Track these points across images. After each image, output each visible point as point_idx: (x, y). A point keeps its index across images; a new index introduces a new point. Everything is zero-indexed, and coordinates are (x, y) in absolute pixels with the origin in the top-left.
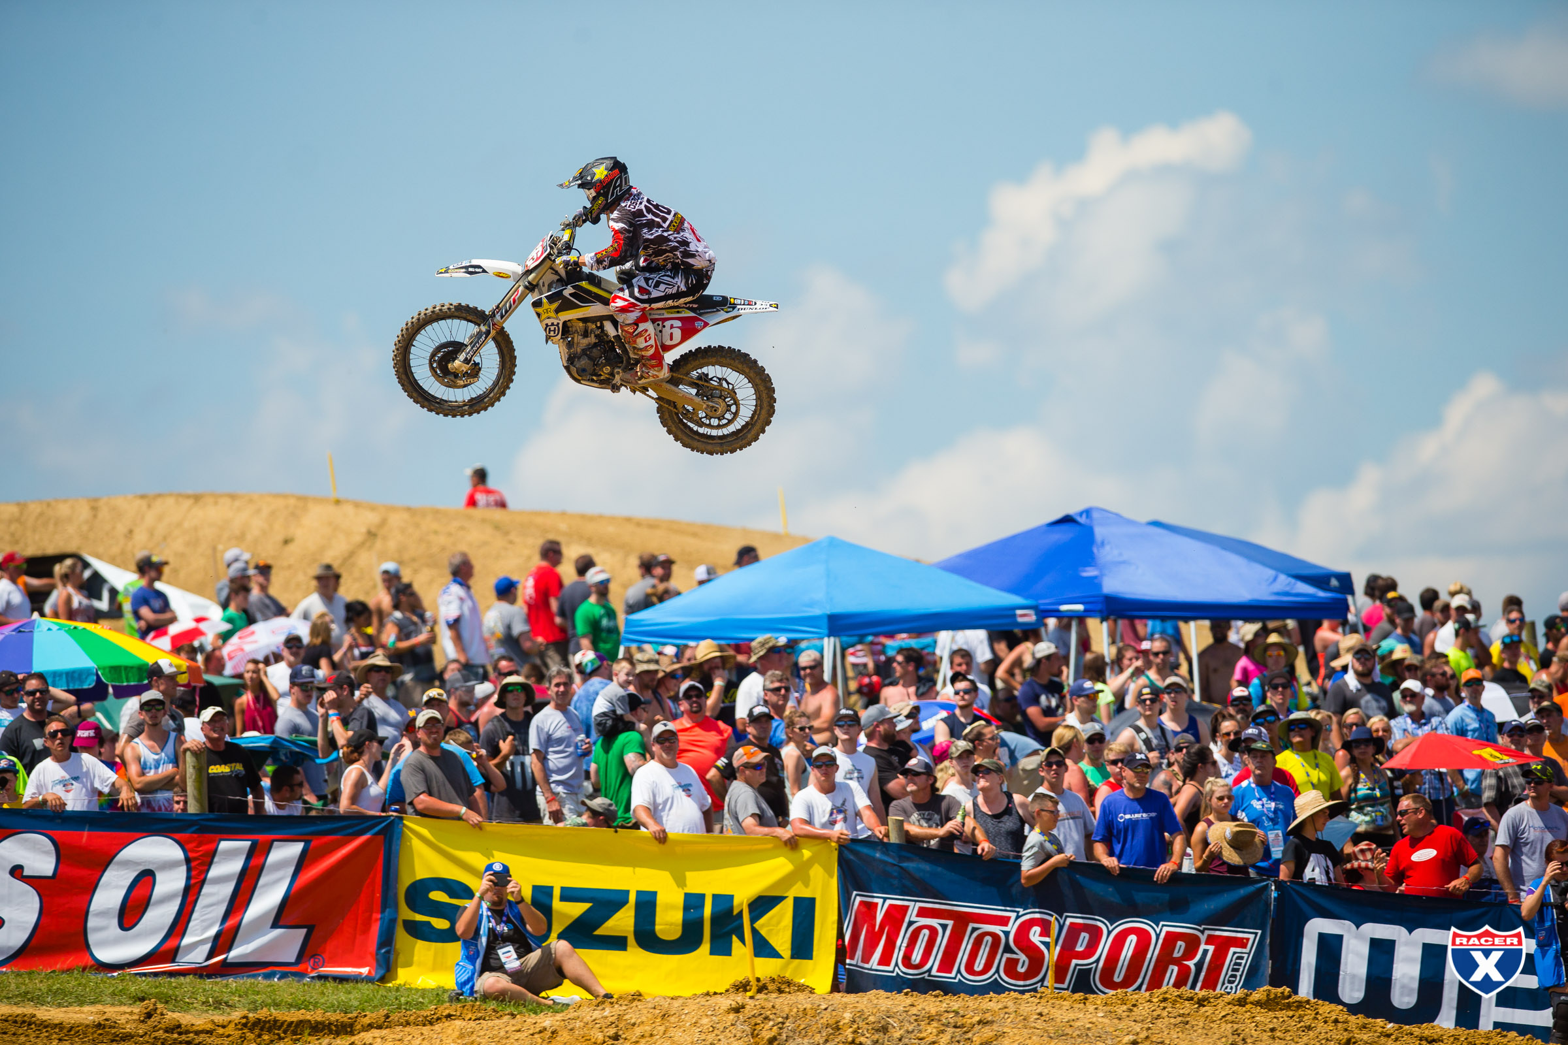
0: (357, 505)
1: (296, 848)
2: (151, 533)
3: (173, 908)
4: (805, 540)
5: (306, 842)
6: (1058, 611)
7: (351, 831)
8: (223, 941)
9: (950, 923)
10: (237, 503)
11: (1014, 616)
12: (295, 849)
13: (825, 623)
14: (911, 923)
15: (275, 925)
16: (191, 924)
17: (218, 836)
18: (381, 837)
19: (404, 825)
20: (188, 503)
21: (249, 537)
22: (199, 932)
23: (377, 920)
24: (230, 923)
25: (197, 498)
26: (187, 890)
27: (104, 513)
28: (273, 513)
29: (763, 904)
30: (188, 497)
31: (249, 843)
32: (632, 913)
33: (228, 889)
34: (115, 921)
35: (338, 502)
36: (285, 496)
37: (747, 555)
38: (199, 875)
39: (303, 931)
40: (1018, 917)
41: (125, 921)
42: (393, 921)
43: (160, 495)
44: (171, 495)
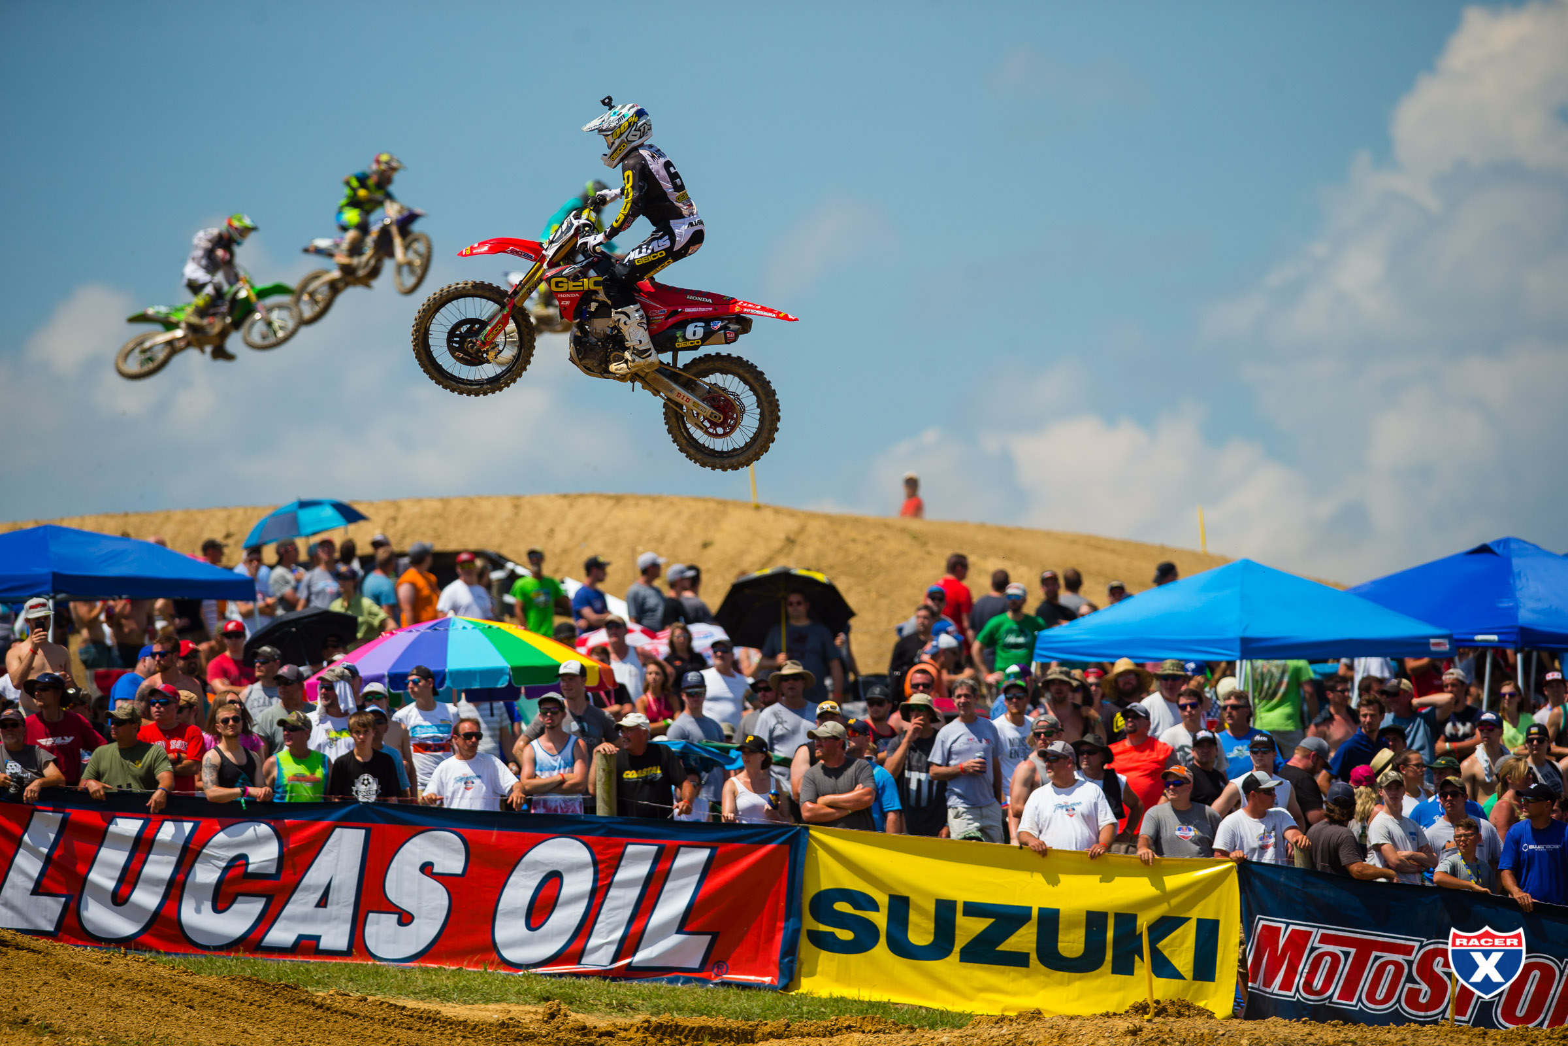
0: (777, 511)
1: (703, 855)
2: (572, 532)
3: (580, 909)
4: (1224, 560)
5: (713, 848)
6: (1473, 641)
7: (757, 839)
8: (629, 944)
9: (1353, 951)
10: (658, 505)
11: (1428, 644)
12: (701, 856)
13: (1237, 645)
14: (1313, 949)
15: (679, 932)
16: (597, 927)
17: (624, 840)
18: (787, 847)
19: (810, 835)
20: (610, 503)
21: (669, 540)
22: (604, 934)
23: (781, 929)
24: (635, 927)
25: (618, 499)
26: (594, 893)
27: (526, 512)
28: (693, 517)
29: (1166, 925)
30: (609, 497)
31: (655, 848)
32: (1034, 930)
33: (634, 893)
34: (522, 922)
35: (758, 508)
36: (705, 500)
37: (1167, 574)
38: (606, 878)
39: (708, 938)
40: (1421, 947)
41: (531, 922)
42: (797, 931)
43: (581, 495)
44: (592, 495)
